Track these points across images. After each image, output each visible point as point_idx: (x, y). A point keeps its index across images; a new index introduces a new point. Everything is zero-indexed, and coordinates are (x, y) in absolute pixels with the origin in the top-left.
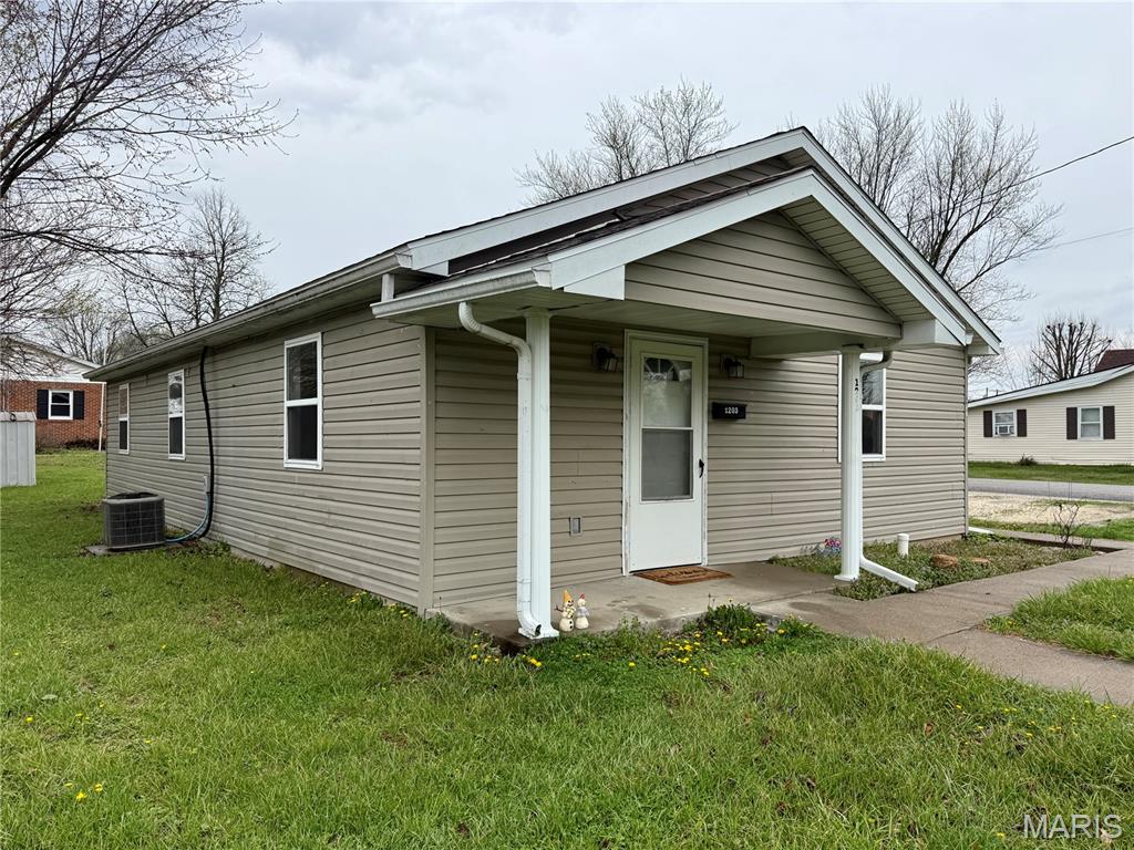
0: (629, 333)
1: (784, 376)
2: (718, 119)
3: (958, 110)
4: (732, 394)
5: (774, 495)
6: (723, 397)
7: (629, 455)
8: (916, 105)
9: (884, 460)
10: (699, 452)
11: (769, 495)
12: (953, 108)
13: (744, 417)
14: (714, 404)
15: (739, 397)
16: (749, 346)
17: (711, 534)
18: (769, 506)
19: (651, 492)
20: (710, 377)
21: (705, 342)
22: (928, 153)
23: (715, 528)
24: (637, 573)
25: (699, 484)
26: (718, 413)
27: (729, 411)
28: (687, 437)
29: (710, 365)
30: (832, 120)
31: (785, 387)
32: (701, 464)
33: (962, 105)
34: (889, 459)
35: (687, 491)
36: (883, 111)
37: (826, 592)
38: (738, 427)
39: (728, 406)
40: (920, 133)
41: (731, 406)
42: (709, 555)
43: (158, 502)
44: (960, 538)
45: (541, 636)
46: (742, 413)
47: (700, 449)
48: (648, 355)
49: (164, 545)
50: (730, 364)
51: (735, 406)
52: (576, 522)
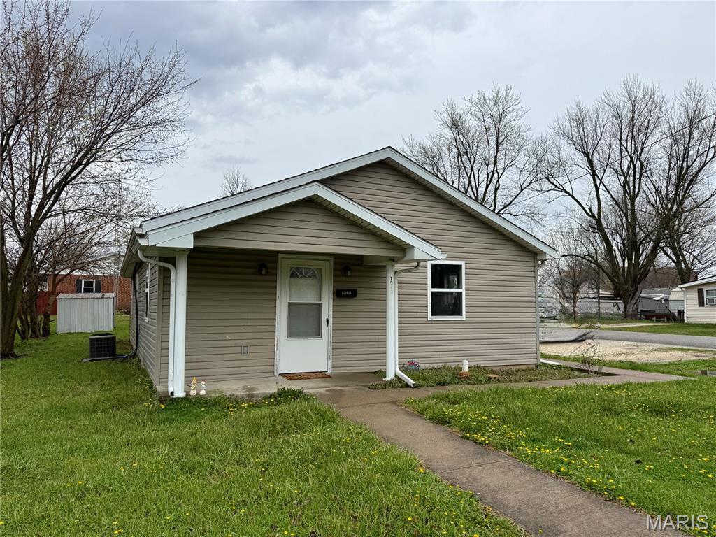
0: (280, 256)
2: (518, 107)
4: (347, 284)
5: (380, 337)
6: (340, 286)
7: (280, 316)
9: (465, 319)
10: (326, 314)
11: (377, 337)
13: (356, 297)
14: (337, 290)
15: (354, 286)
16: (361, 259)
17: (334, 357)
18: (377, 343)
19: (292, 334)
20: (334, 276)
21: (331, 259)
23: (337, 354)
24: (284, 375)
25: (326, 331)
26: (338, 294)
27: (344, 293)
28: (320, 305)
29: (334, 270)
32: (327, 320)
33: (696, 82)
34: (468, 319)
35: (318, 334)
37: (363, 385)
38: (352, 301)
39: (344, 290)
41: (346, 290)
42: (333, 367)
43: (112, 338)
44: (534, 366)
45: (174, 397)
46: (354, 294)
47: (327, 312)
48: (293, 266)
49: (114, 359)
50: (346, 269)
51: (349, 290)
52: (246, 348)
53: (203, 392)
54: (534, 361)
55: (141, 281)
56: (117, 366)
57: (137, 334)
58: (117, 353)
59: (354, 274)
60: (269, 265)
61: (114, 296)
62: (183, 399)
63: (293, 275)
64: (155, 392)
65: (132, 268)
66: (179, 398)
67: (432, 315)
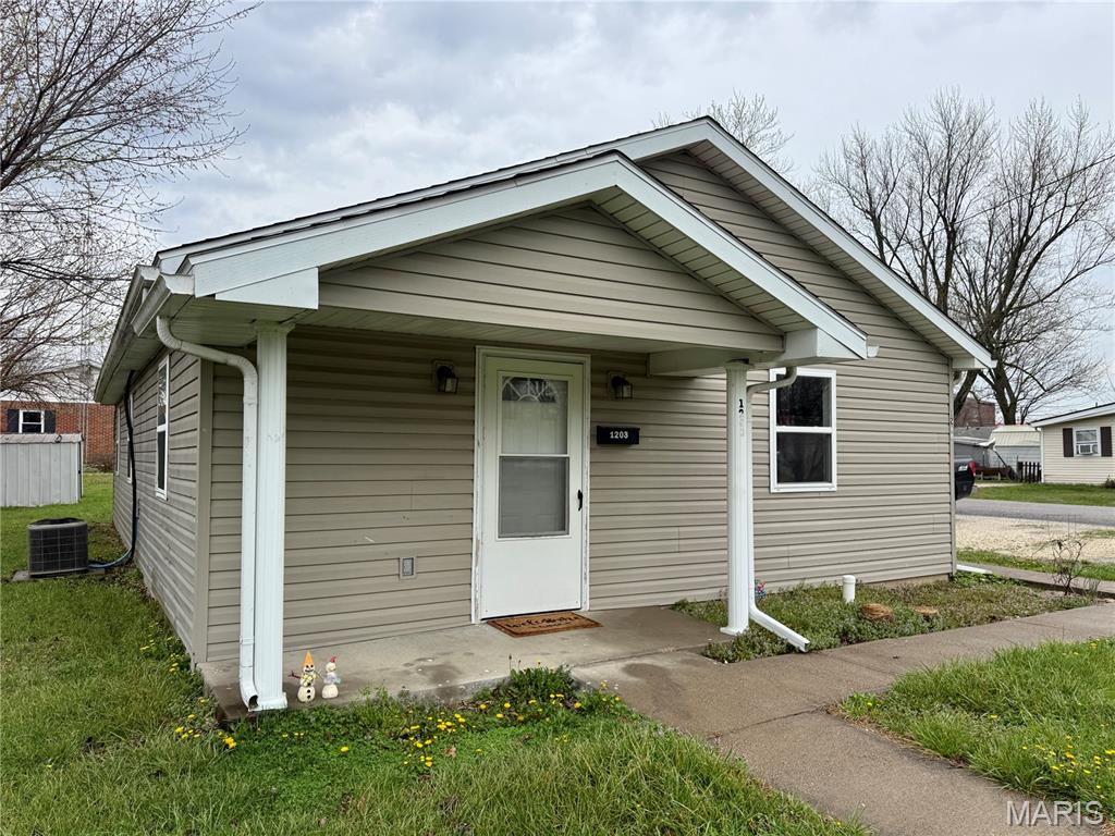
0: (481, 350)
1: (693, 396)
3: (1038, 109)
4: (620, 415)
5: (681, 529)
6: (607, 420)
7: (482, 487)
8: (988, 105)
9: (835, 489)
10: (578, 480)
11: (676, 530)
12: (1033, 107)
13: (638, 443)
14: (598, 427)
15: (632, 420)
16: (646, 363)
17: (594, 575)
18: (676, 542)
19: (511, 526)
20: (593, 397)
21: (587, 359)
22: (1004, 155)
23: (599, 568)
24: (493, 622)
25: (577, 518)
26: (602, 438)
27: (614, 435)
28: (563, 465)
29: (593, 384)
30: (900, 126)
31: (696, 408)
32: (580, 496)
33: (1043, 104)
34: (841, 488)
35: (562, 526)
36: (953, 113)
37: (690, 650)
38: (631, 453)
39: (614, 429)
40: (994, 136)
41: (619, 430)
42: (591, 599)
43: (78, 528)
44: (946, 578)
45: (259, 709)
46: (634, 437)
47: (579, 479)
48: (506, 374)
49: (86, 571)
50: (618, 383)
51: (624, 430)
52: (409, 563)
53: (330, 691)
54: (947, 568)
55: (143, 408)
56: (91, 593)
57: (135, 519)
58: (91, 557)
59: (636, 394)
60: (458, 371)
61: (80, 439)
62: (285, 713)
63: (508, 396)
64: (198, 687)
65: (120, 383)
66: (271, 713)
67: (779, 481)
